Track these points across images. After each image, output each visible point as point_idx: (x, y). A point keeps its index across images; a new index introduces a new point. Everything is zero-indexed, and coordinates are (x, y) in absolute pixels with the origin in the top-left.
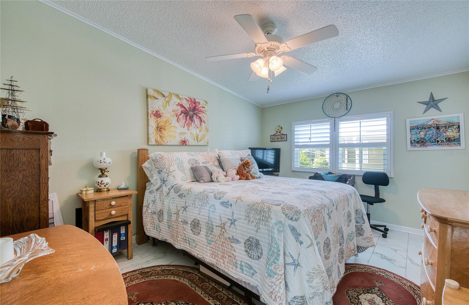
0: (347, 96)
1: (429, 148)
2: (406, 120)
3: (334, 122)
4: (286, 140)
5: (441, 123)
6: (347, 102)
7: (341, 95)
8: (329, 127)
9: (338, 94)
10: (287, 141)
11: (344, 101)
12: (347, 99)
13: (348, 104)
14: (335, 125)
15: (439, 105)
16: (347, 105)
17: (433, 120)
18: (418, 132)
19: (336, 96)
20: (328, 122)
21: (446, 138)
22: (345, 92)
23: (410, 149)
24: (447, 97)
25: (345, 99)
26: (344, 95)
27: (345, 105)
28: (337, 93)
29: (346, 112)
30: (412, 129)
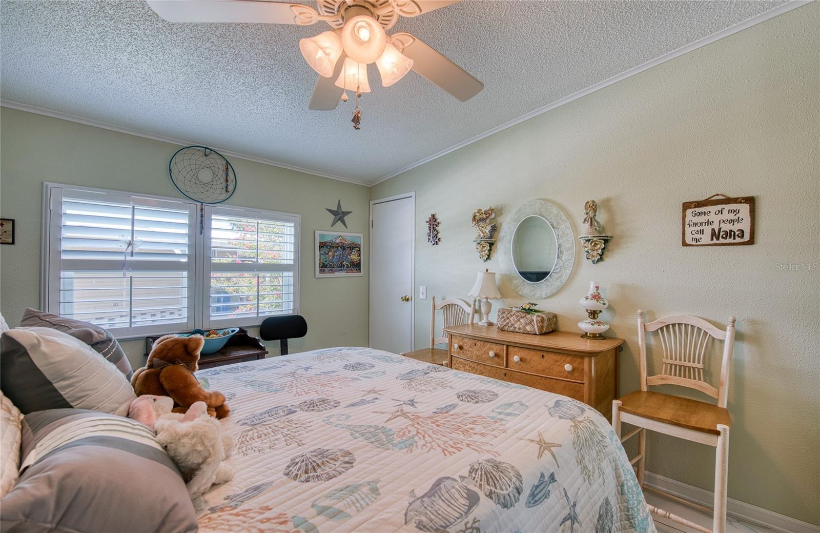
0: (228, 163)
1: (337, 274)
2: (315, 232)
3: (199, 213)
4: (10, 240)
5: (346, 243)
6: (227, 175)
7: (214, 156)
8: (186, 221)
9: (207, 151)
10: (13, 243)
11: (221, 172)
12: (227, 169)
13: (230, 181)
14: (202, 220)
15: (346, 218)
16: (227, 181)
17: (340, 238)
18: (327, 252)
19: (202, 154)
20: (186, 209)
21: (350, 262)
22: (222, 151)
23: (319, 276)
24: (351, 211)
25: (222, 168)
26: (221, 157)
27: (223, 180)
28: (207, 148)
29: (224, 196)
30: (322, 245)
